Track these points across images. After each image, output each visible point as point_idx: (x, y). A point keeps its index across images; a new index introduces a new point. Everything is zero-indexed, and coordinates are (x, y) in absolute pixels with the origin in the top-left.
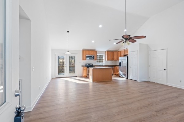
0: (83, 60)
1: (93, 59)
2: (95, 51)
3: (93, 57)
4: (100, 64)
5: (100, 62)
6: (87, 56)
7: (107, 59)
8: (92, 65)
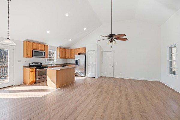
2: (46, 46)
3: (44, 54)
5: (50, 60)
6: (34, 51)
7: (59, 57)
8: (41, 64)
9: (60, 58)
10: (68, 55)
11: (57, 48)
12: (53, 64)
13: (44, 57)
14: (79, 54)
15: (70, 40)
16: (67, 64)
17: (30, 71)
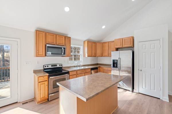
0: (38, 55)
1: (64, 54)
2: (67, 39)
3: (65, 50)
4: (76, 63)
5: (75, 59)
6: (48, 47)
7: (87, 54)
8: (61, 66)
9: (88, 56)
10: (99, 52)
11: (84, 42)
12: (79, 65)
13: (64, 55)
14: (117, 49)
15: (104, 27)
16: (97, 64)
17: (38, 80)
